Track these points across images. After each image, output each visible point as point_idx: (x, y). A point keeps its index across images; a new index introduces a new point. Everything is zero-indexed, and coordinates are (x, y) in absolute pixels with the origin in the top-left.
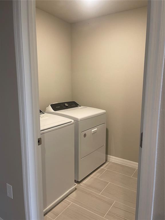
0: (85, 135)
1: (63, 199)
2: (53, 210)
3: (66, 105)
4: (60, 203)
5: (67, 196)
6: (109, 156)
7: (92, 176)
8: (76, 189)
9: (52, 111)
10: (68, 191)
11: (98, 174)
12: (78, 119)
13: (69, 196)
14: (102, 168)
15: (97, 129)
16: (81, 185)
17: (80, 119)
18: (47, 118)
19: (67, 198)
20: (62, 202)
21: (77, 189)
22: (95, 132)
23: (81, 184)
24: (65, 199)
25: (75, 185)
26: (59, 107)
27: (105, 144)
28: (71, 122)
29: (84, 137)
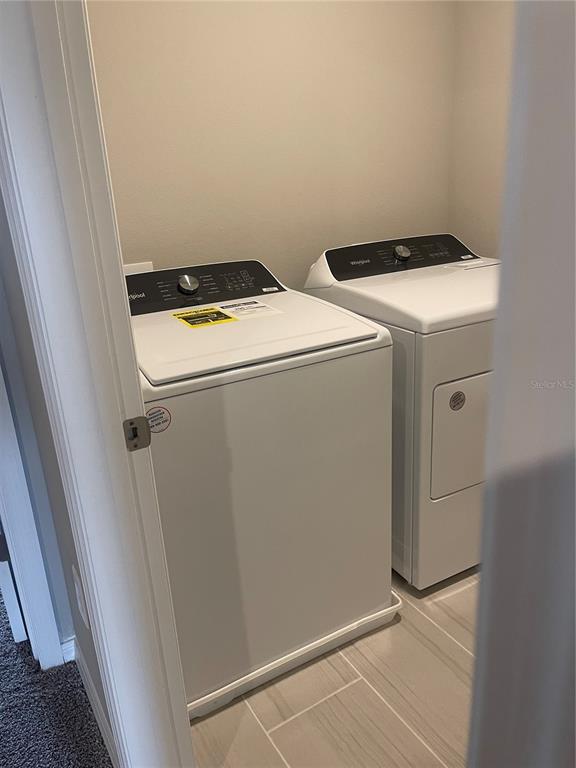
0: (457, 400)
1: (332, 651)
2: (277, 685)
3: (403, 251)
5: (351, 642)
8: (397, 618)
9: (329, 278)
10: (354, 625)
13: (357, 644)
16: (423, 608)
18: (280, 312)
19: (351, 647)
20: (324, 661)
21: (402, 621)
23: (428, 602)
24: (341, 653)
25: (394, 602)
26: (363, 262)
28: (373, 337)
29: (453, 408)
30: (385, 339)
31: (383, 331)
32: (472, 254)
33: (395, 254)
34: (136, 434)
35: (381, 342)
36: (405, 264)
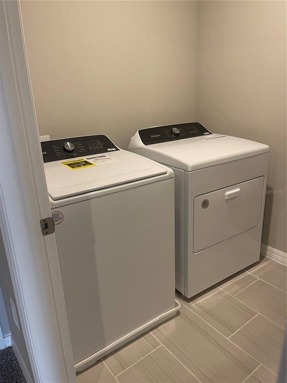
0: (205, 204)
1: (147, 332)
2: (120, 352)
3: (176, 131)
4: (139, 340)
5: (156, 327)
6: (269, 248)
7: (220, 288)
8: (178, 313)
9: (140, 144)
10: (158, 318)
11: (236, 287)
12: (186, 166)
13: (159, 328)
14: (248, 273)
15: (238, 190)
16: (191, 308)
17: (192, 167)
18: (117, 161)
19: (156, 330)
20: (143, 338)
21: (181, 314)
22: (233, 198)
23: (192, 304)
24: (151, 333)
25: (177, 305)
26: (157, 136)
27: (261, 224)
28: (165, 173)
29: (203, 207)
30: (171, 174)
31: (170, 171)
32: (209, 132)
33: (172, 132)
34: (47, 226)
35: (169, 176)
36: (177, 137)
